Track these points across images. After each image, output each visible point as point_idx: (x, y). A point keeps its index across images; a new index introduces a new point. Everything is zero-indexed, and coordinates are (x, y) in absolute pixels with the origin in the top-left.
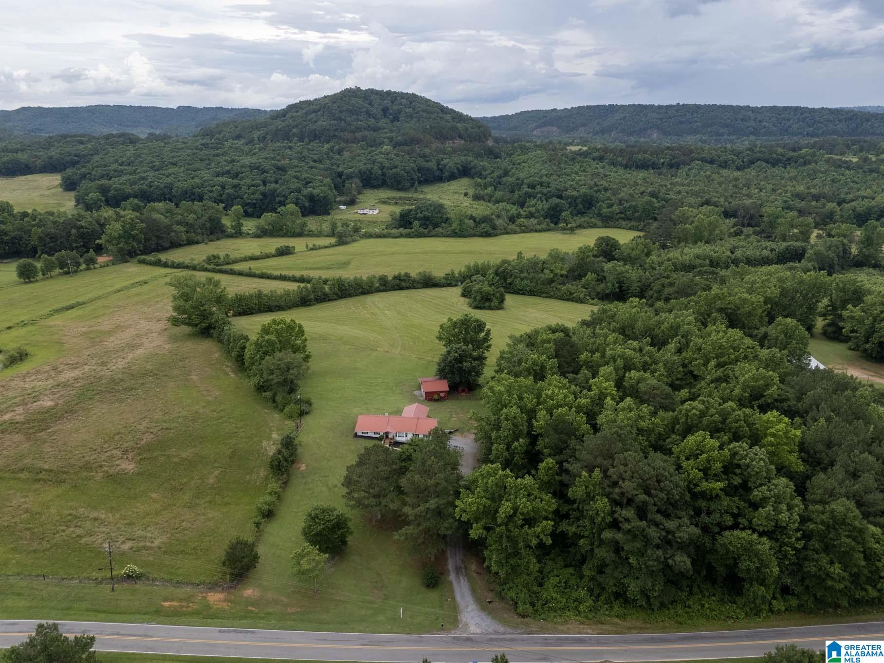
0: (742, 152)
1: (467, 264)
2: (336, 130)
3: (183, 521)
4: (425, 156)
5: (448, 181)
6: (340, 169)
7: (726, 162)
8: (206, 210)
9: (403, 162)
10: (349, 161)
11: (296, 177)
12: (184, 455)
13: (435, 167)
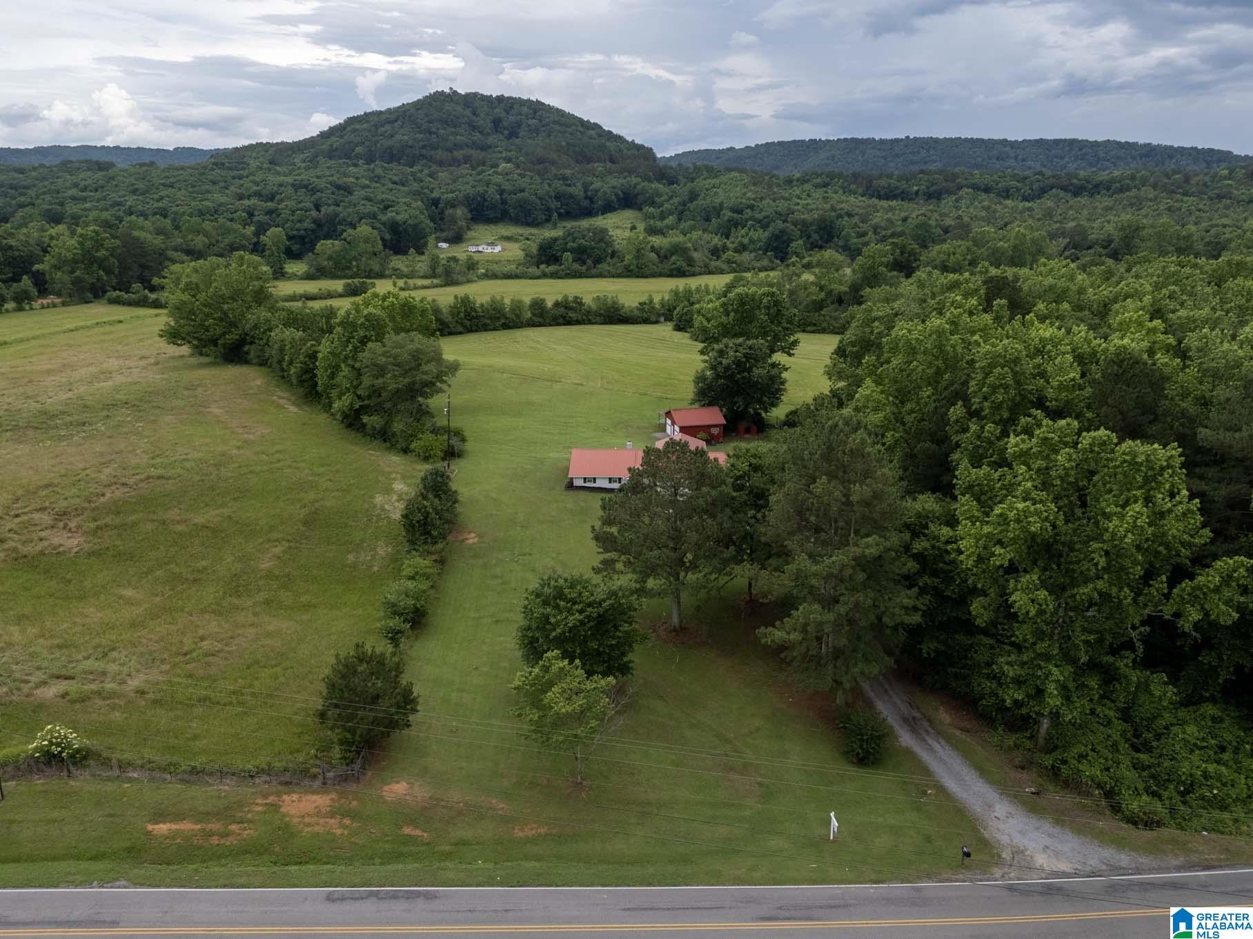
0: (1029, 177)
1: (674, 288)
2: (423, 147)
3: (202, 639)
4: (565, 178)
5: (602, 214)
6: (435, 195)
7: (1008, 191)
8: (223, 234)
9: (533, 186)
10: (448, 184)
11: (368, 199)
12: (200, 520)
13: (581, 193)
